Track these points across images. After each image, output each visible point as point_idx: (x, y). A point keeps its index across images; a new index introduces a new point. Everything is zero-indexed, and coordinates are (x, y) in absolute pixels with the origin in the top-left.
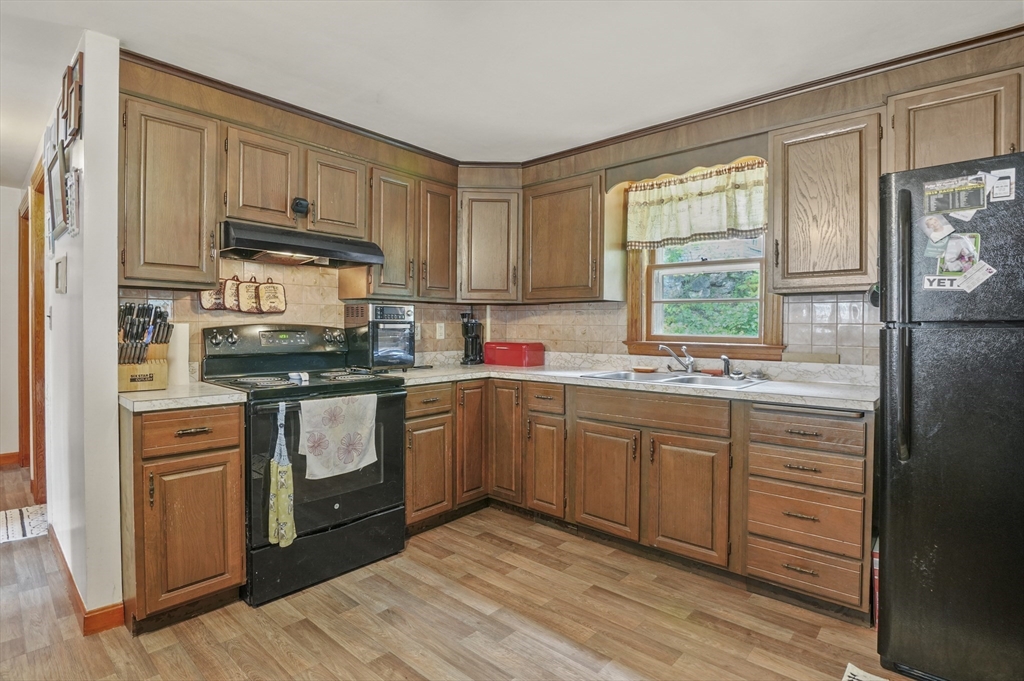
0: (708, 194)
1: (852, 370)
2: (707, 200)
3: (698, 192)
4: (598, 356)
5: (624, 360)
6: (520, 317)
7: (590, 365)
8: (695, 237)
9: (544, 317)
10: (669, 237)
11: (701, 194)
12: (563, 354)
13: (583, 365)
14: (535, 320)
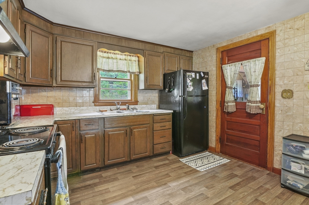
0: (122, 60)
1: (151, 106)
2: (122, 61)
3: (120, 58)
4: (82, 108)
5: (94, 108)
6: (32, 93)
7: (79, 111)
8: (118, 71)
9: (50, 92)
10: (111, 69)
11: (120, 59)
12: (64, 108)
13: (75, 112)
14: (44, 94)
